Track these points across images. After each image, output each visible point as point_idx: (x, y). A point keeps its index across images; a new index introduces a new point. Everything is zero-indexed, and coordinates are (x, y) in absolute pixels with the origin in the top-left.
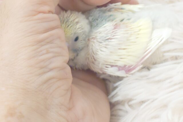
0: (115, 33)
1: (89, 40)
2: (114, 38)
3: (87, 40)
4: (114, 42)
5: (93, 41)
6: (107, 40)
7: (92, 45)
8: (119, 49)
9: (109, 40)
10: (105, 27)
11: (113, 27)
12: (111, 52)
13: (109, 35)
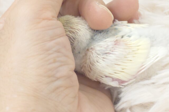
0: (114, 49)
1: (88, 50)
2: (112, 54)
3: (86, 50)
4: (112, 57)
5: (92, 52)
6: (106, 54)
7: (90, 55)
8: (115, 64)
9: (108, 55)
10: (106, 41)
11: (113, 43)
12: (108, 66)
13: (108, 49)
